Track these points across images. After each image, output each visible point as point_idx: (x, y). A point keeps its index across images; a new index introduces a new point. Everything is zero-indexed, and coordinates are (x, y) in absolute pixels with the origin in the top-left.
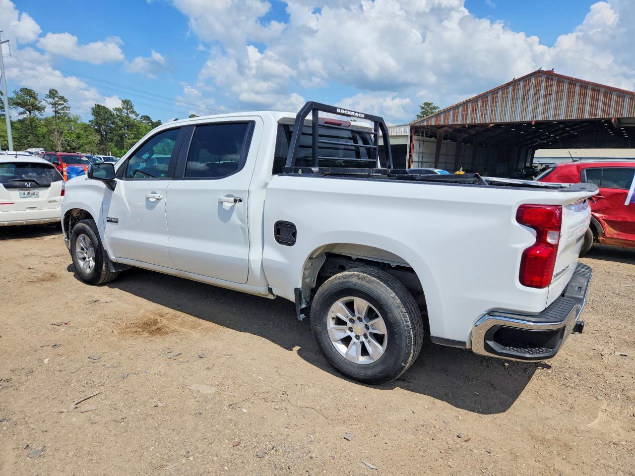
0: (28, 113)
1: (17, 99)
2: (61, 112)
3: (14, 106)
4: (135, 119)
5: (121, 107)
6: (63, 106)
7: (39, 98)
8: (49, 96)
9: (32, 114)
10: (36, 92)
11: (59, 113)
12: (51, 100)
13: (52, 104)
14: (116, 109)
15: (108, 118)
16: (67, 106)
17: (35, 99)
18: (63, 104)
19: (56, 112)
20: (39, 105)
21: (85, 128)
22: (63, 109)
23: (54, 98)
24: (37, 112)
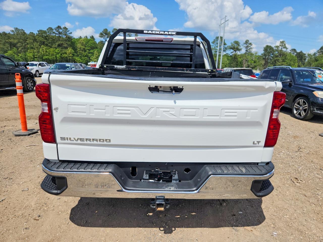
0: (234, 52)
1: (231, 46)
2: (248, 50)
3: (230, 49)
4: (286, 51)
5: (279, 45)
6: (250, 48)
7: (240, 45)
8: (245, 44)
9: (236, 52)
10: (240, 42)
11: (248, 51)
12: (246, 45)
13: (246, 47)
14: (276, 47)
15: (271, 52)
16: (252, 47)
17: (239, 45)
18: (250, 47)
19: (246, 51)
20: (240, 48)
21: (259, 57)
22: (250, 49)
23: (247, 44)
24: (238, 51)
